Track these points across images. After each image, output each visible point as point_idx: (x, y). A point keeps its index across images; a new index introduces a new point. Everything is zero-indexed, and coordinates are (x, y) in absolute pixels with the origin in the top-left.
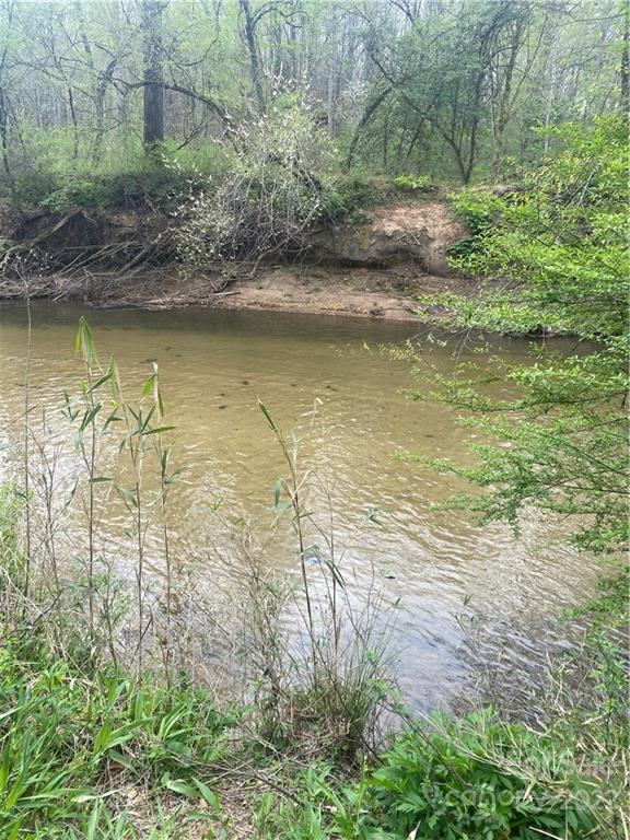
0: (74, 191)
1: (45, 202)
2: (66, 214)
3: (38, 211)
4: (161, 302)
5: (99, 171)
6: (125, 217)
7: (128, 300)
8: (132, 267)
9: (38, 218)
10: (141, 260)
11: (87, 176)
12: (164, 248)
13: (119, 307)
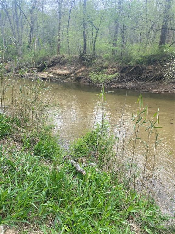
0: (137, 60)
1: (129, 63)
2: (134, 66)
3: (127, 66)
4: (157, 91)
5: (145, 54)
6: (150, 67)
7: (147, 90)
8: (150, 81)
9: (127, 67)
10: (153, 79)
11: (141, 56)
12: (160, 76)
13: (145, 92)
